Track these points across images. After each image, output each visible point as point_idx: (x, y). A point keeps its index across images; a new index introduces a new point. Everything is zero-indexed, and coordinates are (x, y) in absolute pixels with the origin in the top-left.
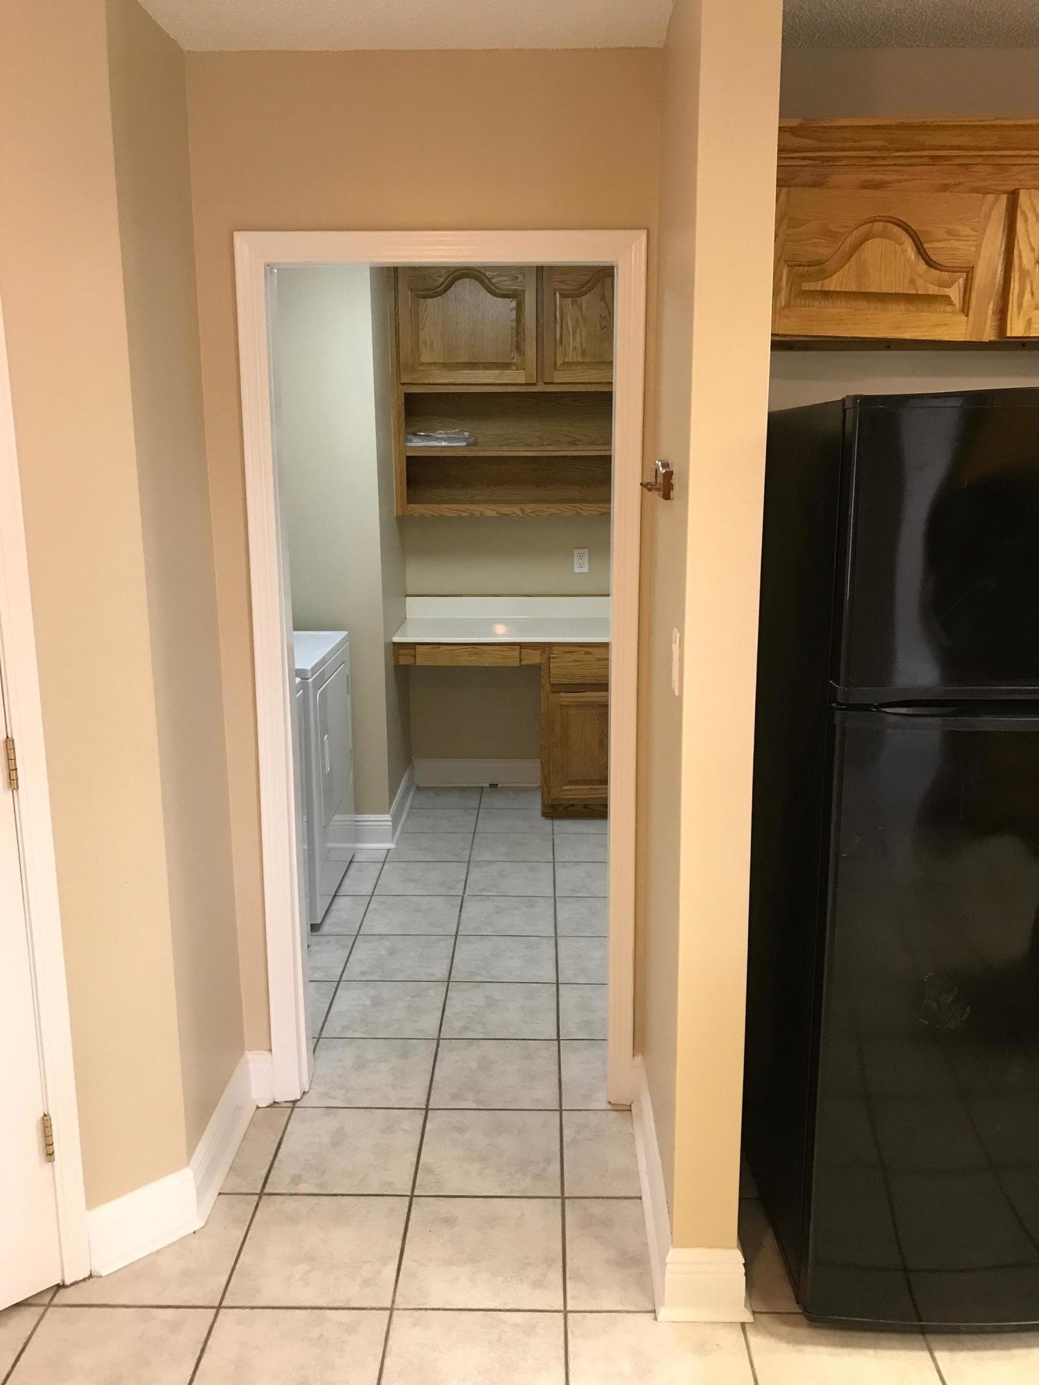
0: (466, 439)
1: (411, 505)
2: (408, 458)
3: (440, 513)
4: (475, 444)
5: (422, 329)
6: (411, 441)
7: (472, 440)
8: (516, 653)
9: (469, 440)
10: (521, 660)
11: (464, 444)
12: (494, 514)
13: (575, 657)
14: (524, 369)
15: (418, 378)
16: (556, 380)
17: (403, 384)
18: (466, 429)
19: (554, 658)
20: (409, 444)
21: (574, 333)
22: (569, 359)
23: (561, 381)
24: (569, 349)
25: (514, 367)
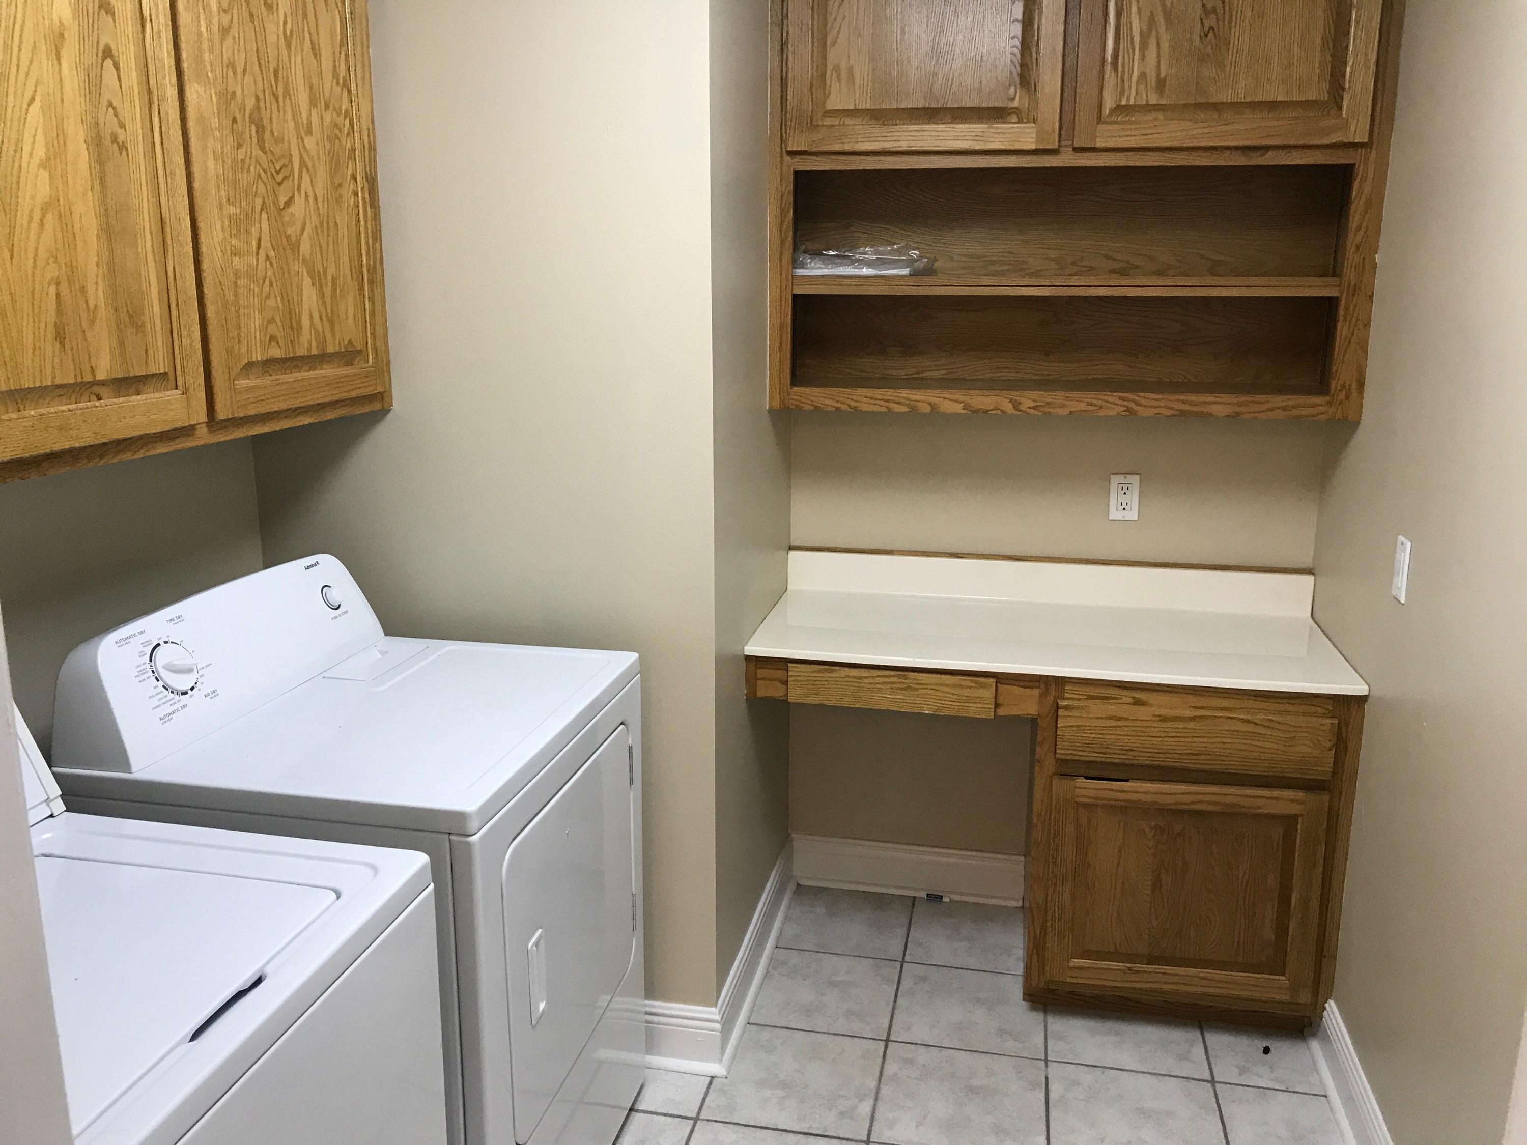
0: (910, 262)
1: (796, 389)
2: (795, 297)
3: (853, 404)
4: (928, 271)
5: (834, 44)
6: (803, 266)
7: (920, 265)
8: (988, 694)
9: (917, 264)
10: (997, 705)
11: (905, 271)
12: (958, 408)
13: (1111, 709)
14: (1034, 121)
15: (823, 139)
16: (1100, 144)
17: (792, 153)
18: (913, 245)
19: (1066, 708)
20: (800, 272)
21: (1144, 46)
22: (1128, 99)
23: (1111, 144)
24: (1130, 78)
25: (1014, 118)
